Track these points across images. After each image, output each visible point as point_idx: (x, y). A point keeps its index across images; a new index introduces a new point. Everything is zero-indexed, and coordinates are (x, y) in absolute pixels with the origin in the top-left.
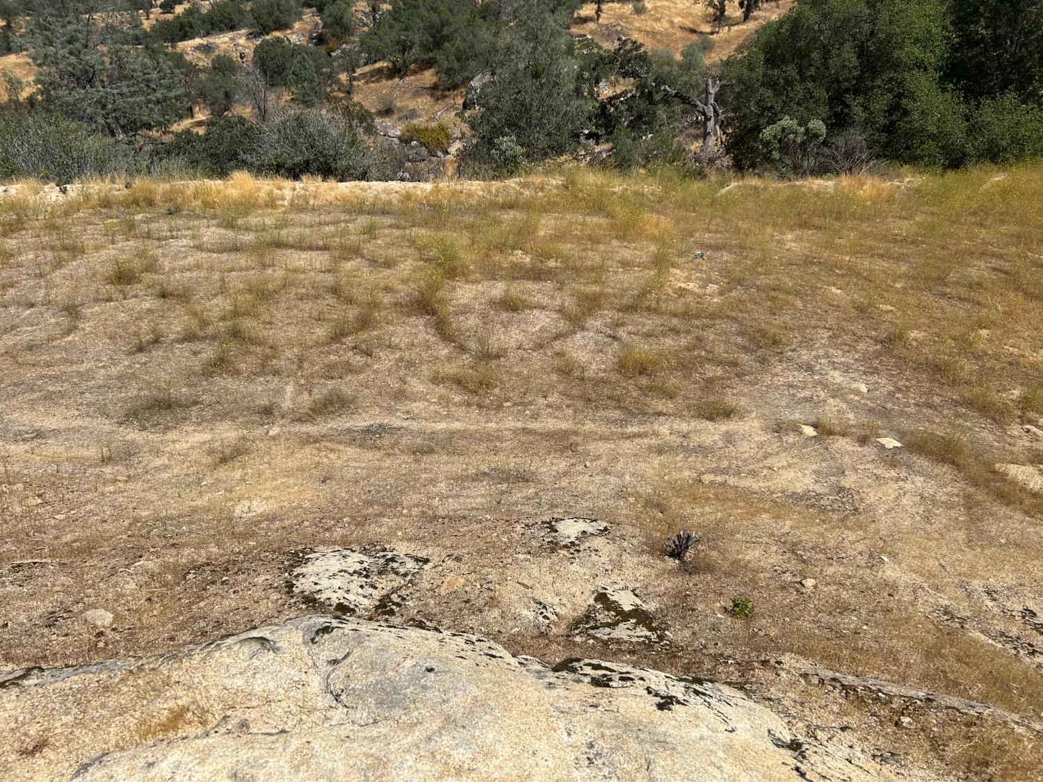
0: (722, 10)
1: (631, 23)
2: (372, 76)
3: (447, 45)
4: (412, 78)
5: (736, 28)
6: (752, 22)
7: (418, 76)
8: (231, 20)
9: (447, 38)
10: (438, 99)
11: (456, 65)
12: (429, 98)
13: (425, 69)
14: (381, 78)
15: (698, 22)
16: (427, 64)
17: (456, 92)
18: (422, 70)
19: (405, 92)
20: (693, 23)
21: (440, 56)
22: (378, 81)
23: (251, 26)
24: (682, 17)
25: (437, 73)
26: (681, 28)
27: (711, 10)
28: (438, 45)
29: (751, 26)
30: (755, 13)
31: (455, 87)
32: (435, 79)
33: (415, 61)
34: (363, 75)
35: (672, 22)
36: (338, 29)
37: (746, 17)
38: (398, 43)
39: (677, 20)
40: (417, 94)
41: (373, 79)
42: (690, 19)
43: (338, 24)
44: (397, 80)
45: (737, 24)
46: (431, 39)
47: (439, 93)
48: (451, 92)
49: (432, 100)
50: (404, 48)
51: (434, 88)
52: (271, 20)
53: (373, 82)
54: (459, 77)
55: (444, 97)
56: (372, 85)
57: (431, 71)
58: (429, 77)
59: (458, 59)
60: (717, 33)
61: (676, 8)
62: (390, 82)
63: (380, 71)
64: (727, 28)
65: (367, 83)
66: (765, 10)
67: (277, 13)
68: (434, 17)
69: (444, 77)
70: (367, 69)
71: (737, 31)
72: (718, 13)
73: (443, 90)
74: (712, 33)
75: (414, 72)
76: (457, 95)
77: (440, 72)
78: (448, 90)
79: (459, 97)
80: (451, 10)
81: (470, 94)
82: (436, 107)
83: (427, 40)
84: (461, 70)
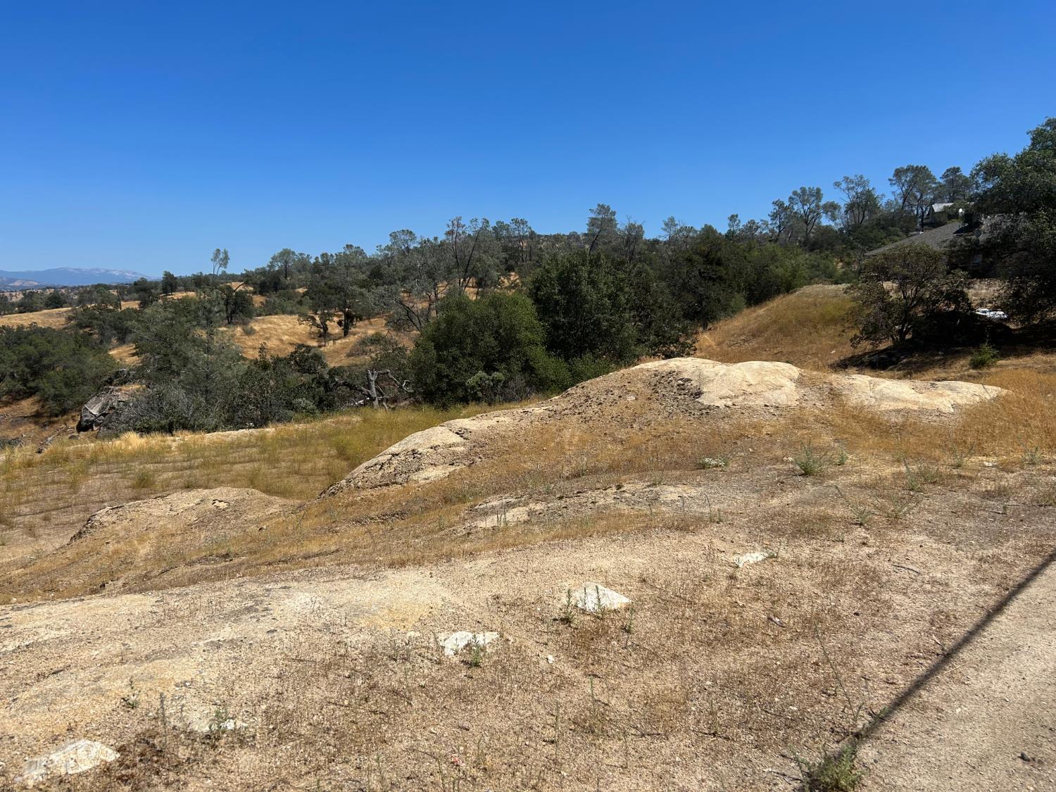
0: (326, 328)
1: (244, 343)
3: (52, 373)
4: (6, 409)
5: (339, 341)
6: (352, 336)
7: (13, 406)
9: (50, 367)
10: (45, 426)
11: (65, 391)
12: (33, 426)
13: (22, 399)
15: (304, 339)
16: (30, 393)
17: (65, 417)
18: (18, 400)
20: (300, 340)
21: (42, 383)
24: (290, 336)
25: (39, 401)
26: (291, 344)
27: (314, 329)
28: (35, 374)
29: (351, 340)
30: (353, 330)
31: (64, 412)
32: (35, 408)
33: (8, 392)
35: (281, 340)
37: (346, 334)
39: (285, 338)
40: (16, 423)
42: (297, 337)
45: (340, 338)
46: (28, 370)
47: (44, 420)
48: (60, 417)
49: (37, 427)
51: (36, 417)
54: (70, 402)
55: (51, 423)
57: (30, 400)
58: (27, 406)
59: (66, 385)
60: (325, 346)
61: (281, 329)
64: (332, 342)
66: (360, 327)
69: (51, 403)
71: (341, 344)
72: (322, 330)
73: (50, 416)
74: (320, 347)
75: (7, 404)
76: (68, 420)
77: (44, 400)
78: (57, 416)
79: (71, 421)
80: (49, 342)
81: (86, 416)
82: (45, 434)
83: (23, 371)
84: (71, 395)
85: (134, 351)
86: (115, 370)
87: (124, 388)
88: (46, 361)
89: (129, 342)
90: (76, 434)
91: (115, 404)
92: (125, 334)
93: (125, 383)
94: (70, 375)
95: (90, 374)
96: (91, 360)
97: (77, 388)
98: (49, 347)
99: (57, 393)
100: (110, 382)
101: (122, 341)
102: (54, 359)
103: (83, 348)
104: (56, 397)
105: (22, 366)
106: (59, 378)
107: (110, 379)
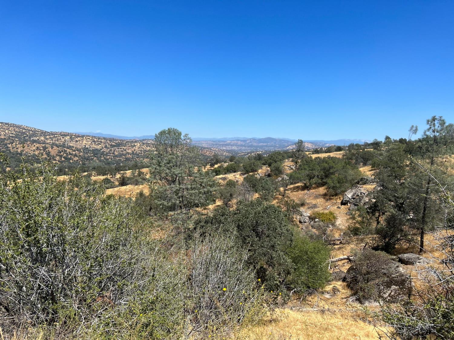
2: (294, 189)
3: (333, 176)
4: (313, 190)
7: (316, 190)
8: (235, 169)
9: (333, 173)
10: (327, 200)
11: (338, 185)
14: (298, 190)
16: (323, 184)
17: (336, 197)
18: (319, 187)
19: (310, 197)
21: (329, 181)
22: (297, 191)
23: (243, 171)
25: (327, 189)
28: (327, 176)
31: (336, 195)
32: (325, 191)
33: (315, 183)
34: (291, 189)
36: (277, 172)
38: (308, 176)
40: (317, 197)
41: (295, 190)
43: (277, 170)
44: (306, 191)
46: (324, 174)
47: (328, 197)
48: (334, 197)
49: (324, 200)
50: (311, 177)
51: (325, 195)
52: (250, 169)
53: (295, 192)
54: (339, 190)
56: (294, 193)
57: (323, 188)
58: (322, 190)
59: (339, 182)
62: (303, 192)
63: (298, 187)
65: (292, 192)
67: (253, 166)
68: (326, 165)
69: (331, 190)
70: (292, 186)
73: (330, 196)
75: (314, 188)
76: (337, 199)
77: (329, 188)
78: (333, 196)
79: (339, 200)
80: (334, 162)
81: (345, 198)
82: (327, 204)
83: (322, 175)
84: (340, 187)
85: (371, 169)
86: (361, 177)
87: (364, 186)
88: (331, 171)
89: (368, 165)
90: (340, 206)
91: (359, 194)
92: (367, 161)
93: (365, 184)
94: (341, 178)
95: (349, 178)
96: (351, 172)
97: (343, 184)
98: (334, 164)
99: (334, 185)
100: (358, 183)
101: (365, 164)
102: (335, 170)
103: (348, 165)
104: (333, 188)
105: (322, 173)
106: (336, 178)
107: (358, 181)
